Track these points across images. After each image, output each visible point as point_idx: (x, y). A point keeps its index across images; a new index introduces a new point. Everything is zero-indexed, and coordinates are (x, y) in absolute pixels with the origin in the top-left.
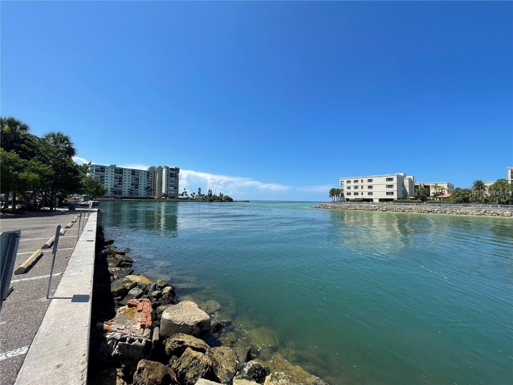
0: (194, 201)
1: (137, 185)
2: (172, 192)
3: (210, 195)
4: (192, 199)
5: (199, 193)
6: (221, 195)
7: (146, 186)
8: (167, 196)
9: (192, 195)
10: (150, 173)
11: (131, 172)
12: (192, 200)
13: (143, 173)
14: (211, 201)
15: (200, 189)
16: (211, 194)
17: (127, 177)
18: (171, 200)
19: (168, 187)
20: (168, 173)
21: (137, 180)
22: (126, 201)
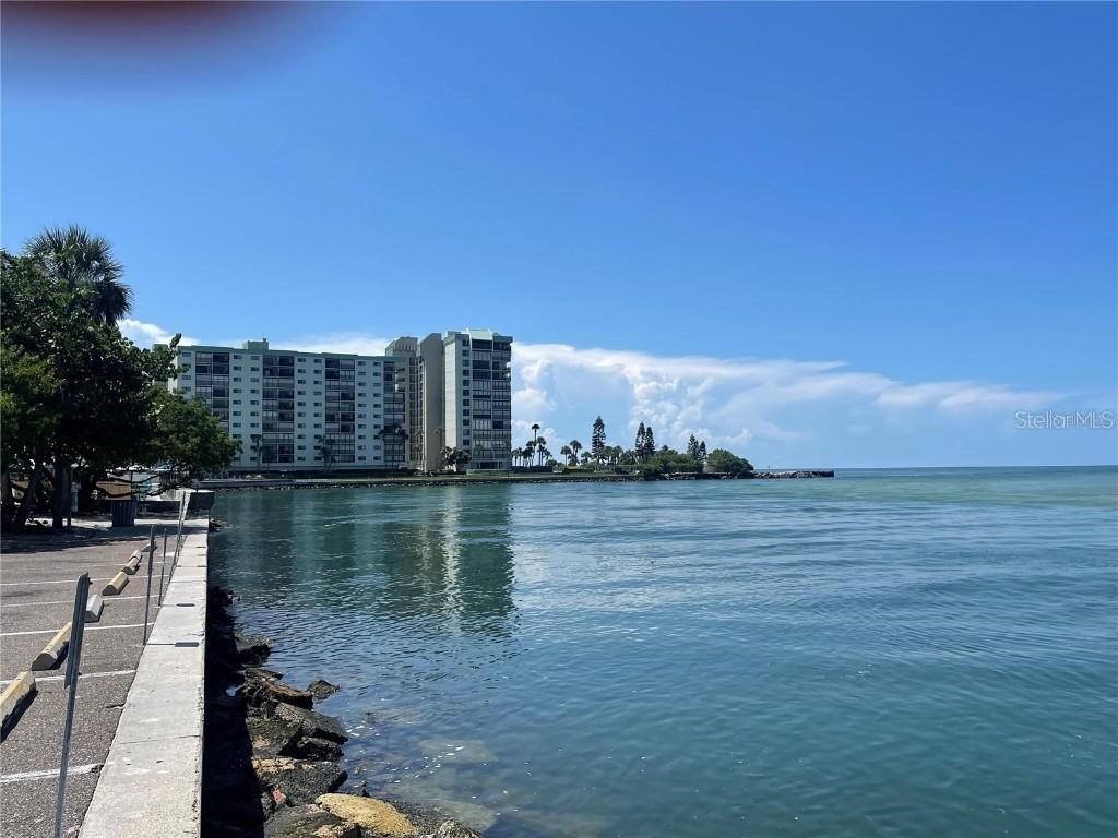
0: (576, 480)
1: (348, 418)
2: (487, 444)
3: (646, 450)
4: (566, 471)
5: (597, 443)
6: (697, 448)
7: (380, 422)
8: (466, 460)
9: (565, 451)
10: (397, 365)
11: (322, 367)
12: (569, 475)
13: (369, 368)
14: (651, 476)
15: (599, 424)
16: (650, 445)
17: (309, 388)
18: (483, 474)
19: (466, 423)
20: (466, 363)
21: (347, 397)
22: (312, 485)
